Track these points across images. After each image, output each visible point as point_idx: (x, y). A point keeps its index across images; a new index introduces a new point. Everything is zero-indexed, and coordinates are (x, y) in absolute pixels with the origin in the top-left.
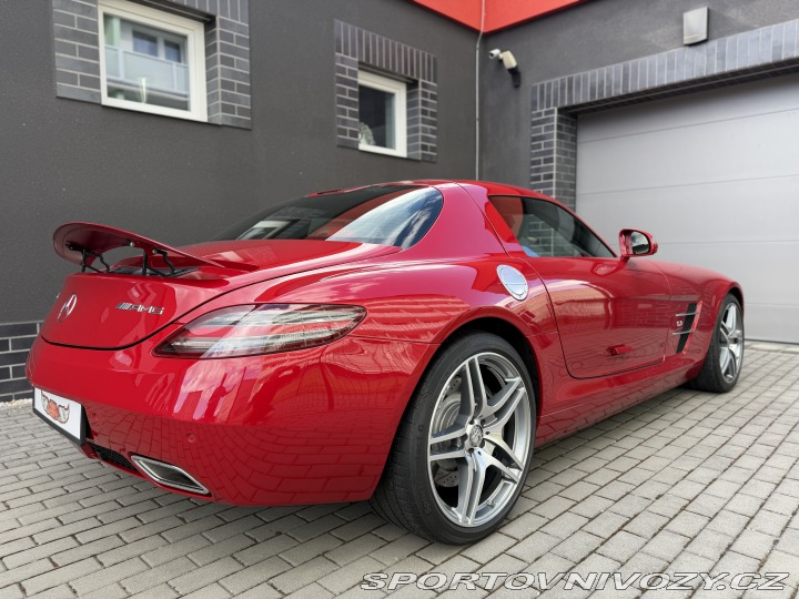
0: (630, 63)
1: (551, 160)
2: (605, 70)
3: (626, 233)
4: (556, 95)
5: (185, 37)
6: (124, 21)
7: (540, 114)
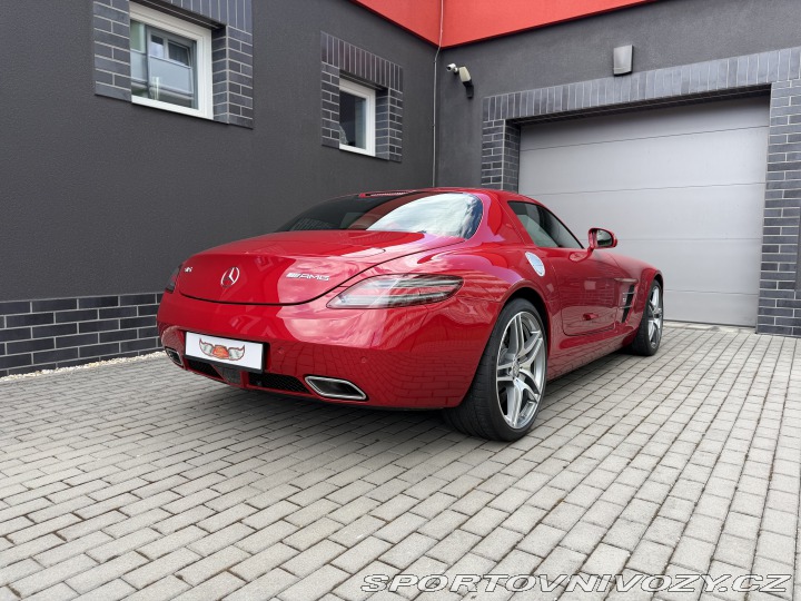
0: (569, 86)
1: (499, 165)
2: (548, 89)
3: (594, 231)
4: (505, 108)
5: (194, 42)
6: (147, 27)
7: (490, 124)
